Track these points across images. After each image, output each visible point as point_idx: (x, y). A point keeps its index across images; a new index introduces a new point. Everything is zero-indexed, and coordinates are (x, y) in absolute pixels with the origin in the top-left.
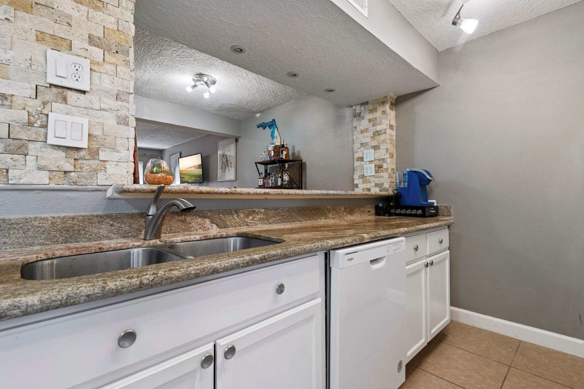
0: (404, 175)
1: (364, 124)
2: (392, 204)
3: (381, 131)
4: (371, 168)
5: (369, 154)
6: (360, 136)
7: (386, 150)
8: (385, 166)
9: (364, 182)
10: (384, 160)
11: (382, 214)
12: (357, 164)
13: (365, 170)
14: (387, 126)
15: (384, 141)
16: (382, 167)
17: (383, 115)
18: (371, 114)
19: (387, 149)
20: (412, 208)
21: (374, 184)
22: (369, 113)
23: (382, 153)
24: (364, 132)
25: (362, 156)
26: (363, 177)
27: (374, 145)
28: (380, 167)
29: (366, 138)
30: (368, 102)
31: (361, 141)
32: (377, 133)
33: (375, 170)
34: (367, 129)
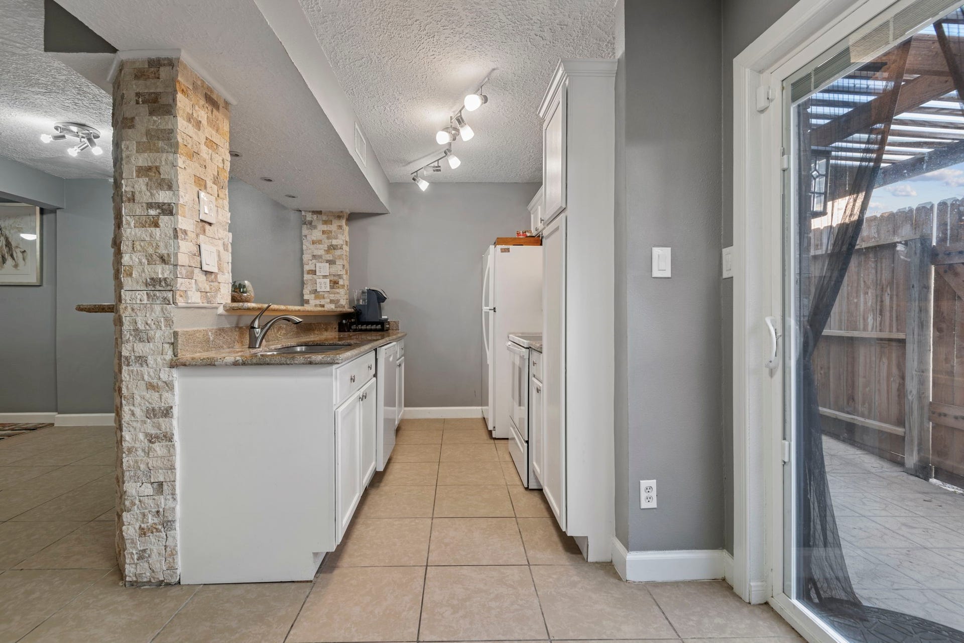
0: (363, 292)
1: (316, 234)
2: (353, 320)
3: (337, 246)
4: (325, 283)
5: (323, 269)
6: (312, 247)
7: (342, 266)
8: (341, 282)
9: (316, 298)
10: (340, 276)
11: (346, 330)
12: (307, 277)
13: (318, 285)
14: (344, 241)
15: (340, 257)
16: (338, 283)
17: (338, 230)
18: (325, 226)
19: (344, 266)
20: (372, 323)
21: (329, 300)
22: (323, 224)
23: (338, 269)
24: (316, 243)
25: (314, 269)
26: (315, 292)
27: (329, 259)
28: (336, 283)
29: (320, 250)
30: (321, 211)
31: (313, 253)
32: (332, 248)
33: (330, 286)
34: (321, 241)
